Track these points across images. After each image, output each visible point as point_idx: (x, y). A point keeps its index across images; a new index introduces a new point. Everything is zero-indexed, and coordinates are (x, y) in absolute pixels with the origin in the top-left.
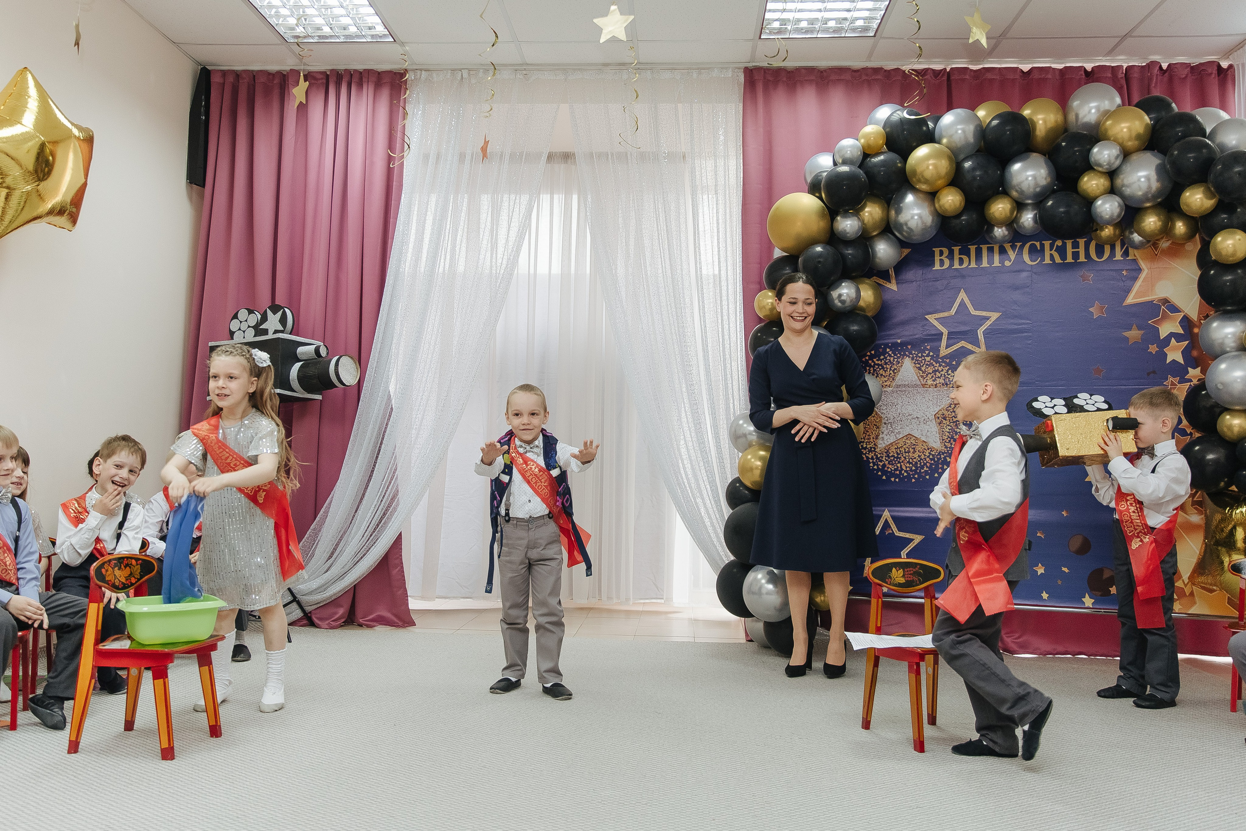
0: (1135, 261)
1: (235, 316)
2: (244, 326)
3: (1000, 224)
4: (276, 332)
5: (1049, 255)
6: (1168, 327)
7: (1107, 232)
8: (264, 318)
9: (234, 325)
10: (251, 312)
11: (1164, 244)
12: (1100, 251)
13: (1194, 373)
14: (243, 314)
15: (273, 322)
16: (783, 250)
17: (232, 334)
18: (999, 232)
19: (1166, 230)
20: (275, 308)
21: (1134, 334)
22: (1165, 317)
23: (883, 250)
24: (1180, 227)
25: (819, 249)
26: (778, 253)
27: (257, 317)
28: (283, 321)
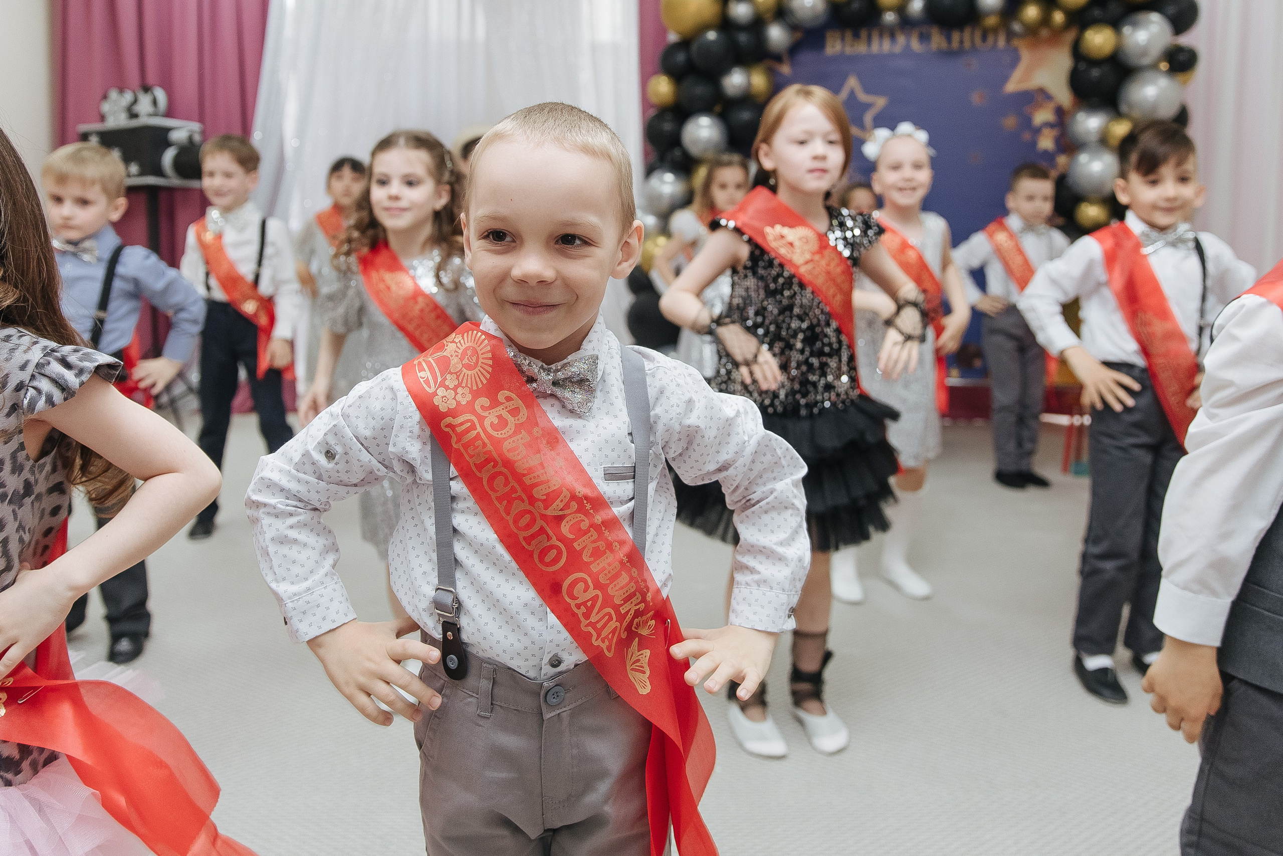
0: (1016, 51)
1: (105, 97)
2: (116, 108)
3: (890, 9)
4: (150, 115)
5: (937, 40)
6: (1043, 116)
7: (991, 21)
8: (135, 101)
9: (106, 107)
10: (121, 91)
11: (1044, 33)
12: (984, 38)
13: (1062, 160)
14: (114, 94)
15: (144, 105)
16: (679, 33)
17: (102, 118)
18: (890, 17)
19: (1045, 20)
20: (147, 89)
21: (1010, 122)
22: (1039, 106)
23: (776, 34)
24: (1058, 17)
25: (712, 35)
26: (673, 37)
27: (128, 97)
28: (155, 102)
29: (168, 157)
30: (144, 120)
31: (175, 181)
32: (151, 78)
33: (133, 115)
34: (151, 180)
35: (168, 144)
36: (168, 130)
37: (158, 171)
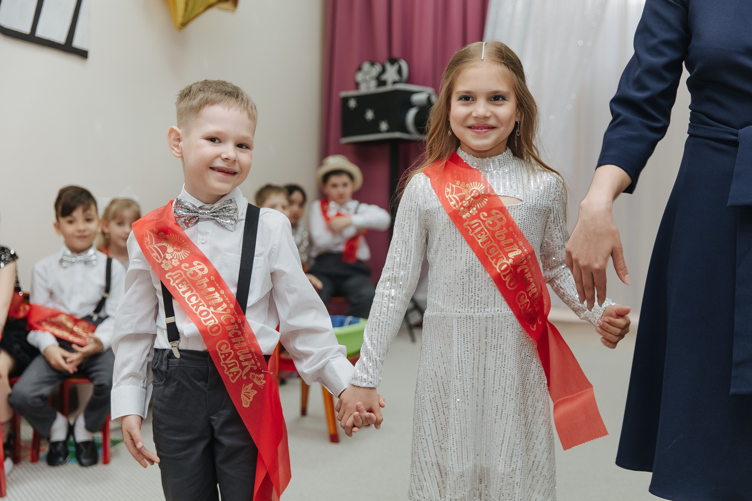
1: (360, 69)
2: (368, 77)
4: (395, 83)
8: (384, 71)
9: (360, 77)
10: (373, 64)
14: (366, 66)
15: (391, 74)
17: (357, 85)
20: (393, 61)
27: (377, 69)
28: (400, 72)
29: (411, 114)
30: (389, 87)
31: (416, 136)
32: (396, 53)
33: (381, 83)
34: (397, 135)
35: (411, 105)
36: (412, 93)
37: (403, 129)
